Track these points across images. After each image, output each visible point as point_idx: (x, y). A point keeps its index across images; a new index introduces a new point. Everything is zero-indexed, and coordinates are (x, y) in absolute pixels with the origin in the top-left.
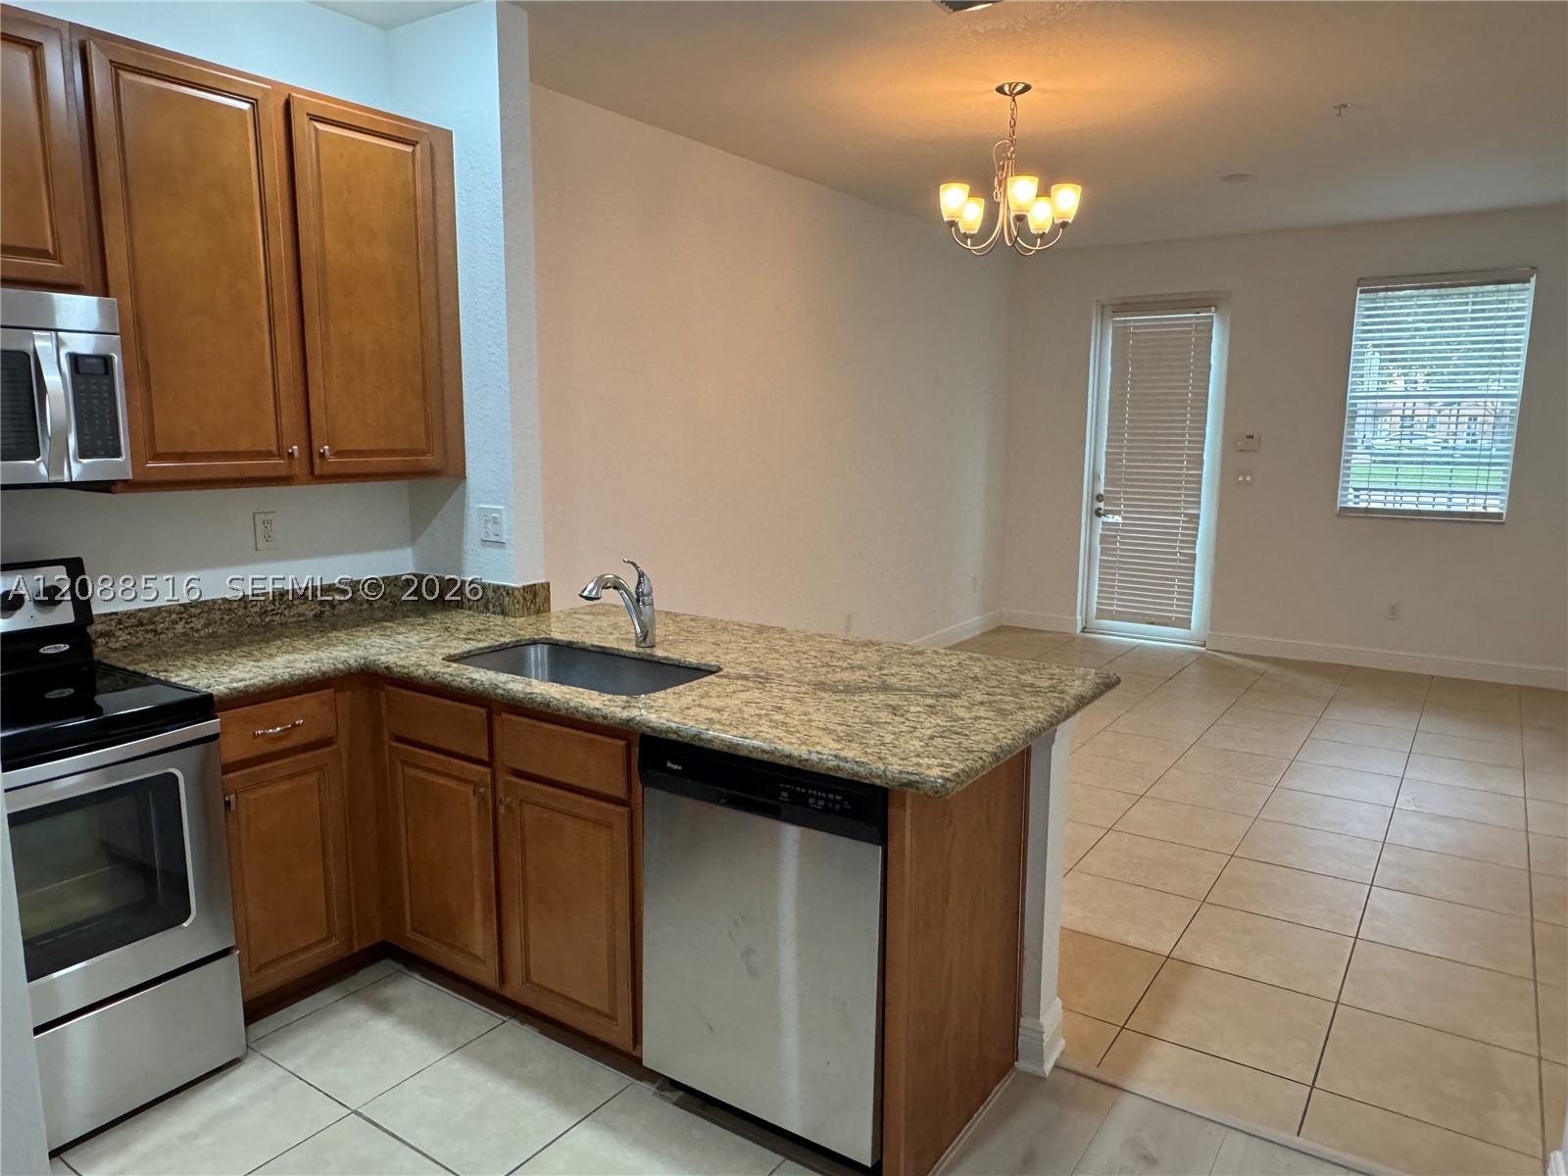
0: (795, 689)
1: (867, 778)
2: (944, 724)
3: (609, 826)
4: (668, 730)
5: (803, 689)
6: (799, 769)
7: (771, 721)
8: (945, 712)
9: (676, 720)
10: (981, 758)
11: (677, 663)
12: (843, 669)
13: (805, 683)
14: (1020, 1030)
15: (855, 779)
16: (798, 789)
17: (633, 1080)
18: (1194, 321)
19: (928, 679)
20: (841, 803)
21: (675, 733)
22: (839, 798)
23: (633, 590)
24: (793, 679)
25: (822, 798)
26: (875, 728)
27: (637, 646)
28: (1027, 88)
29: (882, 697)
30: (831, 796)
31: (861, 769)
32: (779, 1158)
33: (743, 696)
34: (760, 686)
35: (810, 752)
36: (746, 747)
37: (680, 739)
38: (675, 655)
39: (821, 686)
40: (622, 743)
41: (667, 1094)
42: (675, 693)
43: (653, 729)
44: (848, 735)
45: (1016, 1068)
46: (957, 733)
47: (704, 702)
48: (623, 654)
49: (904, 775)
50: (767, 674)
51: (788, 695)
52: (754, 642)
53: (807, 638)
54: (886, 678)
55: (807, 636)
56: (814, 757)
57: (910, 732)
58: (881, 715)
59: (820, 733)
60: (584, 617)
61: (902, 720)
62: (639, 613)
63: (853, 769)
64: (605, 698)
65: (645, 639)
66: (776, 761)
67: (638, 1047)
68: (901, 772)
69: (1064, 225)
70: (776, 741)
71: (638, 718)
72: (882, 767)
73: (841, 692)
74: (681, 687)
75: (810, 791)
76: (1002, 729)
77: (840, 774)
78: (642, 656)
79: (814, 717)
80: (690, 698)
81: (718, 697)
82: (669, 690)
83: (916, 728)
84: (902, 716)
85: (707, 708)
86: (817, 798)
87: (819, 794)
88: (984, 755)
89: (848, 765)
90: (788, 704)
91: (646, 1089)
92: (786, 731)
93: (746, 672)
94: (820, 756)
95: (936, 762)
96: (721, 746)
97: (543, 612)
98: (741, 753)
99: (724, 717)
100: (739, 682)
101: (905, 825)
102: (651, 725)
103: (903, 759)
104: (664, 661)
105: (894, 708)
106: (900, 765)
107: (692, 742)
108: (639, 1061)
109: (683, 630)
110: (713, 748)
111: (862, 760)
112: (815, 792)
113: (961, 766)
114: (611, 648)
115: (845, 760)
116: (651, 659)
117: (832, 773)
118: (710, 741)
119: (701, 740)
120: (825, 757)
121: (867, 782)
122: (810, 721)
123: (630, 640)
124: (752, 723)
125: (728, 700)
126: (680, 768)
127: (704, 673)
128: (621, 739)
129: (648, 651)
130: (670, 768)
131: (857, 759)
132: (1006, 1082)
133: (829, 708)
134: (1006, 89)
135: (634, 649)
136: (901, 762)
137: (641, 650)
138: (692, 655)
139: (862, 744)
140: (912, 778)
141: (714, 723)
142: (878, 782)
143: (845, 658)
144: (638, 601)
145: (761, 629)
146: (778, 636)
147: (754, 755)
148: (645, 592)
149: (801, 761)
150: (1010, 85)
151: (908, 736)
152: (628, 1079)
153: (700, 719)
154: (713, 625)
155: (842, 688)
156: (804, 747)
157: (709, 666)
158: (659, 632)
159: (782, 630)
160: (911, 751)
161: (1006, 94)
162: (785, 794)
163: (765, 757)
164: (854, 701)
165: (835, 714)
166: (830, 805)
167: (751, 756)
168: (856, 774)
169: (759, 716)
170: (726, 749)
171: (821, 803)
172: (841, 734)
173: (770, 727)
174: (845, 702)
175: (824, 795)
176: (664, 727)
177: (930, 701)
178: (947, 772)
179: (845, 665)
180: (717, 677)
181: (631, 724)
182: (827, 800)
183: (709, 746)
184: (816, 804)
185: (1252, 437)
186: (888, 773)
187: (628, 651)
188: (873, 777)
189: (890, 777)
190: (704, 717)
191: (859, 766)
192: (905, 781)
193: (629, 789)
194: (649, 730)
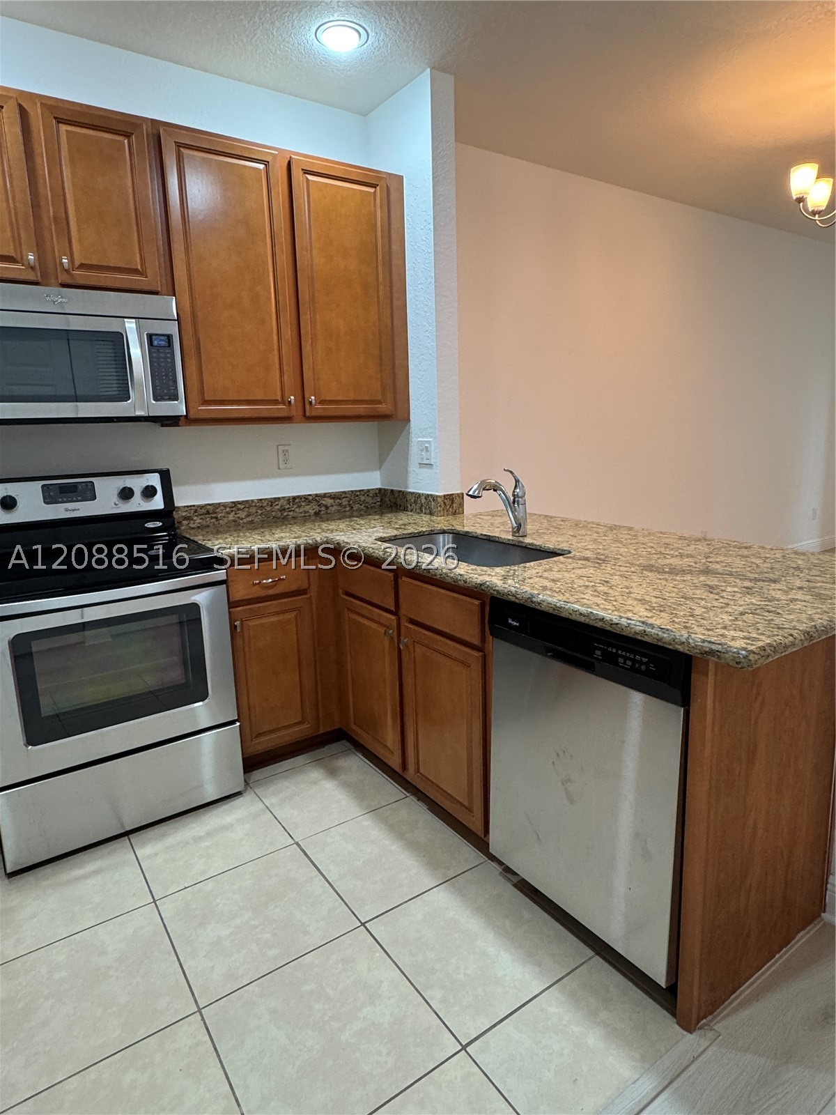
0: (626, 569)
1: (670, 644)
2: (758, 603)
3: (468, 666)
4: (509, 593)
5: (633, 569)
6: (610, 632)
7: (595, 591)
8: (760, 594)
9: (517, 586)
10: (792, 635)
12: (673, 557)
13: (636, 565)
14: (828, 885)
15: (660, 644)
16: (610, 649)
17: (485, 858)
19: (750, 567)
20: (647, 664)
21: (513, 596)
22: (645, 660)
23: (510, 493)
24: (627, 562)
25: (630, 659)
26: (688, 602)
27: (513, 536)
29: (702, 578)
30: (638, 657)
31: (665, 635)
33: (579, 572)
34: (597, 565)
35: (621, 617)
36: (567, 610)
37: (517, 601)
39: (650, 568)
40: (477, 602)
43: (498, 591)
44: (661, 606)
45: (822, 920)
46: (769, 612)
47: (546, 574)
49: (706, 644)
50: (606, 557)
51: (618, 573)
52: (604, 535)
54: (710, 564)
55: (650, 533)
56: (624, 622)
57: (722, 607)
58: (698, 592)
59: (635, 603)
60: (485, 517)
61: (717, 597)
62: (515, 512)
63: (658, 635)
65: (518, 531)
66: (592, 623)
67: (486, 838)
68: (704, 641)
70: (594, 606)
71: (488, 583)
72: (686, 635)
73: (666, 572)
74: (532, 564)
75: (620, 652)
76: (819, 610)
77: (646, 639)
78: (514, 543)
79: (634, 590)
80: (535, 571)
81: (559, 571)
83: (728, 605)
84: (718, 594)
85: (546, 578)
86: (626, 658)
87: (628, 654)
88: (795, 633)
89: (653, 631)
90: (616, 580)
91: (494, 867)
92: (605, 600)
93: (588, 554)
94: (629, 621)
95: (742, 634)
96: (547, 609)
97: (458, 514)
98: (562, 615)
99: (557, 586)
100: (581, 562)
101: (707, 691)
102: (497, 588)
103: (708, 630)
104: (529, 547)
105: (711, 588)
106: (704, 634)
107: (525, 604)
108: (487, 846)
109: (553, 526)
110: (541, 609)
111: (668, 627)
112: (624, 653)
113: (769, 641)
114: (493, 537)
115: (652, 626)
116: (521, 544)
117: (639, 638)
118: (540, 603)
119: (533, 602)
120: (633, 622)
121: (671, 647)
122: (630, 593)
123: (507, 531)
124: (579, 591)
125: (566, 574)
126: (518, 624)
127: (555, 555)
128: (476, 598)
130: (511, 624)
131: (663, 627)
132: (812, 930)
133: (650, 584)
135: (511, 537)
136: (706, 632)
137: (514, 538)
138: (550, 543)
139: (672, 614)
140: (714, 647)
141: (546, 590)
142: (680, 648)
143: (678, 549)
144: (514, 502)
145: (613, 528)
146: (626, 532)
147: (573, 617)
148: (520, 495)
149: (612, 624)
151: (719, 611)
153: (536, 586)
154: (577, 524)
155: (667, 570)
156: (616, 613)
157: (561, 550)
158: (530, 527)
159: (631, 529)
160: (719, 624)
162: (598, 652)
163: (582, 619)
164: (676, 580)
165: (655, 589)
166: (637, 666)
167: (571, 617)
168: (660, 640)
169: (587, 586)
170: (551, 611)
171: (629, 663)
172: (654, 605)
173: (592, 595)
174: (667, 580)
175: (632, 656)
176: (506, 591)
177: (747, 584)
178: (752, 645)
179: (677, 553)
180: (564, 558)
181: (483, 587)
182: (634, 661)
183: (538, 607)
184: (625, 663)
186: (691, 641)
187: (505, 539)
188: (676, 643)
189: (693, 645)
190: (541, 585)
191: (664, 633)
192: (707, 649)
193: (483, 639)
194: (495, 592)
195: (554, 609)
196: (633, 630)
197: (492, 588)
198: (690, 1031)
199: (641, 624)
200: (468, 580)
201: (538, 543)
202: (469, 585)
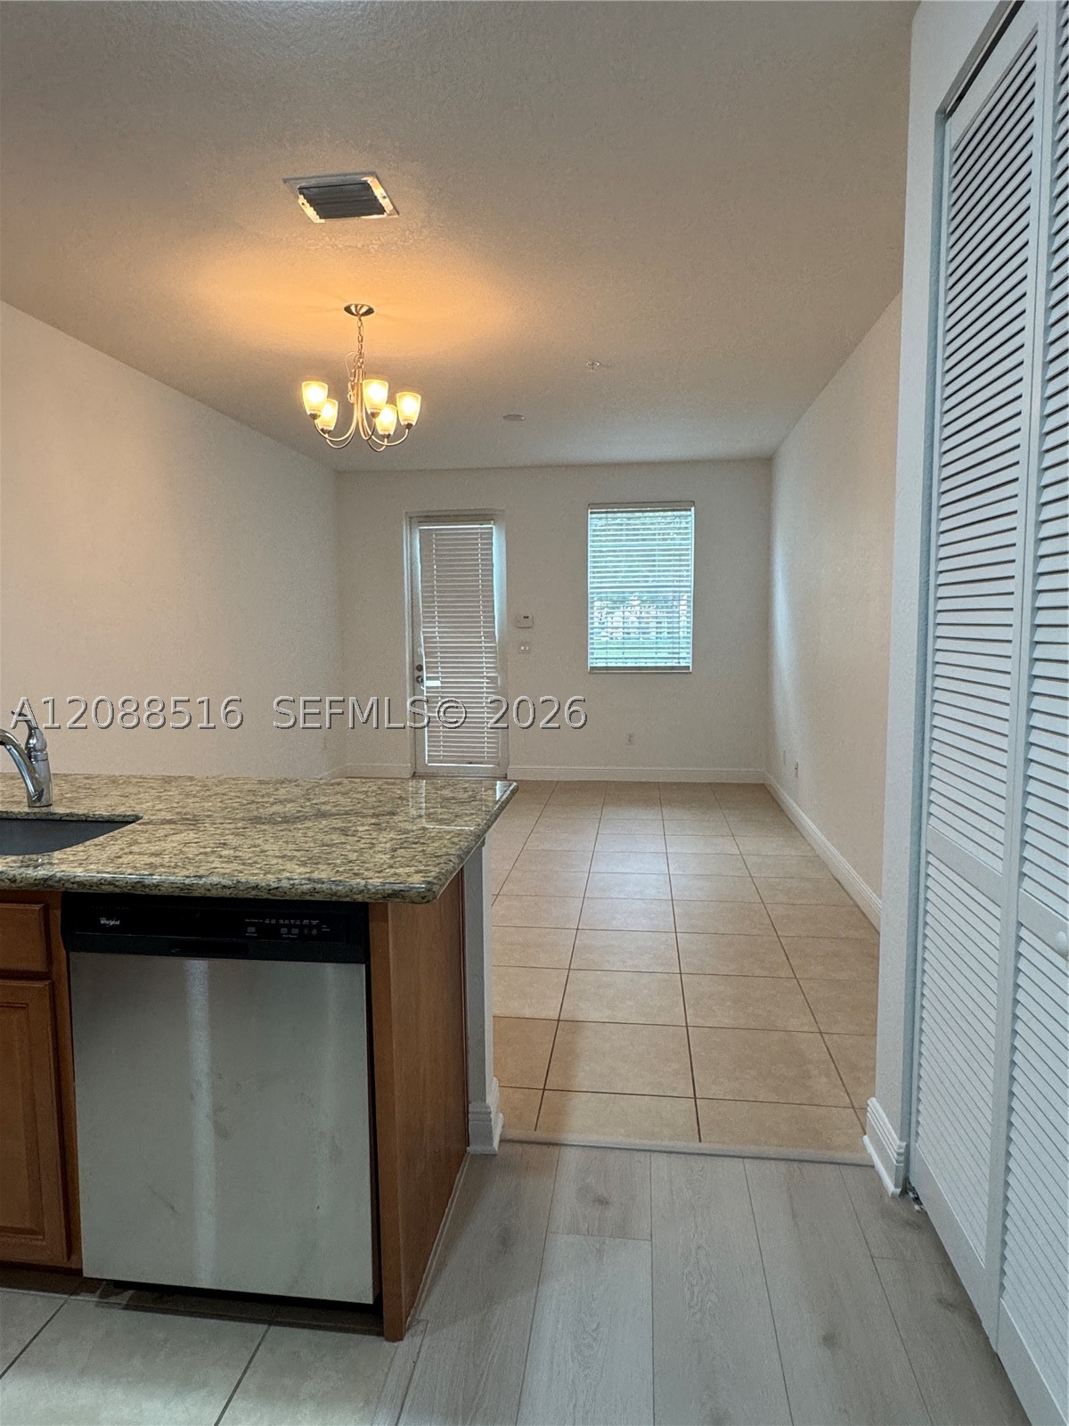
0: (232, 826)
1: (348, 896)
2: (398, 837)
3: (25, 1007)
4: (101, 883)
5: (240, 825)
6: (267, 900)
7: (221, 857)
8: (392, 828)
9: (110, 870)
10: (451, 861)
11: (84, 818)
12: (272, 804)
13: (239, 819)
14: (470, 1115)
15: (334, 899)
16: (267, 922)
17: (66, 1296)
18: (479, 531)
19: (359, 803)
20: (318, 927)
21: (110, 883)
22: (315, 922)
23: (23, 746)
24: (224, 818)
25: (296, 926)
26: (334, 849)
27: (29, 807)
28: (370, 311)
29: (324, 822)
30: (306, 922)
31: (340, 888)
32: (262, 1328)
33: (177, 838)
34: (192, 827)
35: (280, 880)
36: (203, 885)
37: (117, 890)
38: (80, 809)
39: (257, 820)
40: (37, 907)
41: (112, 1300)
42: (96, 845)
43: (81, 884)
44: (310, 858)
45: (470, 1154)
46: (416, 843)
47: (134, 848)
48: (14, 817)
49: (387, 886)
50: (194, 816)
51: (227, 832)
52: (165, 790)
53: (221, 783)
54: (318, 806)
56: (285, 884)
57: (371, 848)
58: (334, 837)
59: (280, 860)
61: (356, 838)
62: (32, 771)
63: (331, 889)
64: (8, 860)
65: (39, 799)
66: (241, 895)
67: (74, 1257)
68: (384, 884)
69: (409, 426)
70: (236, 874)
71: (58, 875)
72: (363, 882)
73: (280, 822)
74: (101, 838)
75: (281, 921)
76: (452, 834)
77: (318, 897)
78: (38, 816)
79: (266, 847)
80: (116, 848)
81: (149, 842)
82: (88, 843)
83: (373, 844)
84: (354, 836)
85: (140, 854)
86: (290, 927)
87: (292, 921)
88: (452, 858)
89: (324, 886)
90: (232, 840)
91: (86, 1301)
92: (244, 864)
93: (169, 817)
94: (292, 882)
95: (412, 869)
96: (171, 890)
98: (196, 894)
99: (167, 860)
100: (167, 826)
102: (77, 879)
103: (380, 872)
104: (68, 818)
105: (343, 830)
106: (379, 877)
107: (133, 891)
108: (80, 1272)
109: (79, 787)
110: (160, 893)
111: (338, 878)
112: (287, 922)
113: (437, 870)
115: (321, 881)
116: (51, 817)
117: (308, 898)
118: (157, 886)
119: (144, 886)
120: (296, 882)
121: (348, 899)
122: (264, 851)
123: (19, 803)
124: (200, 861)
125: (163, 844)
126: (118, 923)
127: (120, 825)
128: (38, 903)
129: (44, 810)
130: (105, 925)
131: (332, 879)
132: (465, 1168)
133: (276, 838)
134: (353, 309)
135: (27, 810)
136: (378, 875)
137: (36, 810)
138: (101, 808)
139: (329, 864)
140: (396, 887)
141: (156, 867)
142: (359, 898)
143: (269, 795)
144: (30, 758)
145: (167, 780)
146: (189, 783)
147: (214, 893)
148: (38, 747)
149: (270, 890)
150: (356, 306)
151: (371, 851)
152: (59, 1298)
153: (137, 865)
154: (113, 781)
155: (280, 819)
156: (269, 876)
157: (124, 816)
158: (55, 791)
159: (191, 779)
160: (383, 864)
161: (352, 314)
162: (251, 929)
163: (227, 893)
164: (300, 829)
165: (287, 842)
166: (306, 932)
167: (209, 894)
168: (335, 894)
169: (206, 853)
170: (177, 893)
171: (295, 931)
172: (303, 859)
173: (223, 862)
174: (290, 831)
175: (298, 923)
176: (95, 880)
177: (373, 821)
178: (428, 877)
179: (271, 800)
180: (140, 824)
181: (50, 883)
182: (301, 927)
183: (155, 892)
184: (289, 933)
185: (528, 617)
186: (370, 887)
187: (20, 813)
188: (355, 893)
189: (374, 890)
190: (142, 862)
191: (338, 885)
192: (390, 891)
193: (50, 959)
194: (75, 886)
195: (182, 889)
196: (299, 891)
197: (68, 880)
198: (401, 1339)
199: (307, 882)
200: (18, 877)
201: (81, 813)
202: (22, 884)
